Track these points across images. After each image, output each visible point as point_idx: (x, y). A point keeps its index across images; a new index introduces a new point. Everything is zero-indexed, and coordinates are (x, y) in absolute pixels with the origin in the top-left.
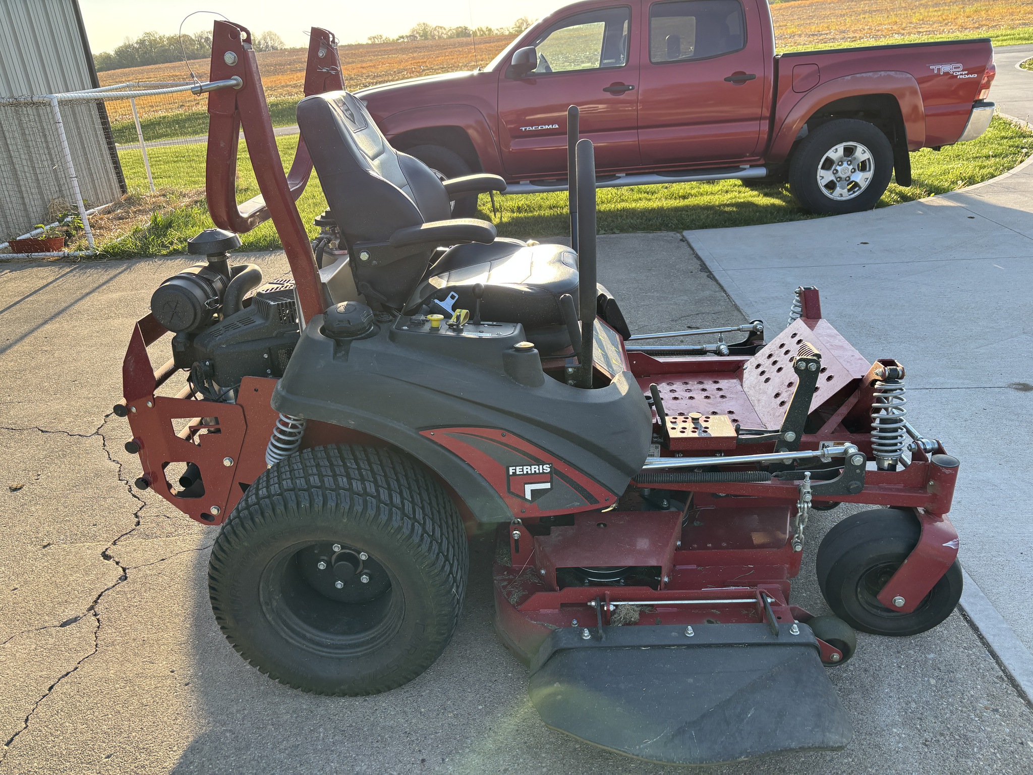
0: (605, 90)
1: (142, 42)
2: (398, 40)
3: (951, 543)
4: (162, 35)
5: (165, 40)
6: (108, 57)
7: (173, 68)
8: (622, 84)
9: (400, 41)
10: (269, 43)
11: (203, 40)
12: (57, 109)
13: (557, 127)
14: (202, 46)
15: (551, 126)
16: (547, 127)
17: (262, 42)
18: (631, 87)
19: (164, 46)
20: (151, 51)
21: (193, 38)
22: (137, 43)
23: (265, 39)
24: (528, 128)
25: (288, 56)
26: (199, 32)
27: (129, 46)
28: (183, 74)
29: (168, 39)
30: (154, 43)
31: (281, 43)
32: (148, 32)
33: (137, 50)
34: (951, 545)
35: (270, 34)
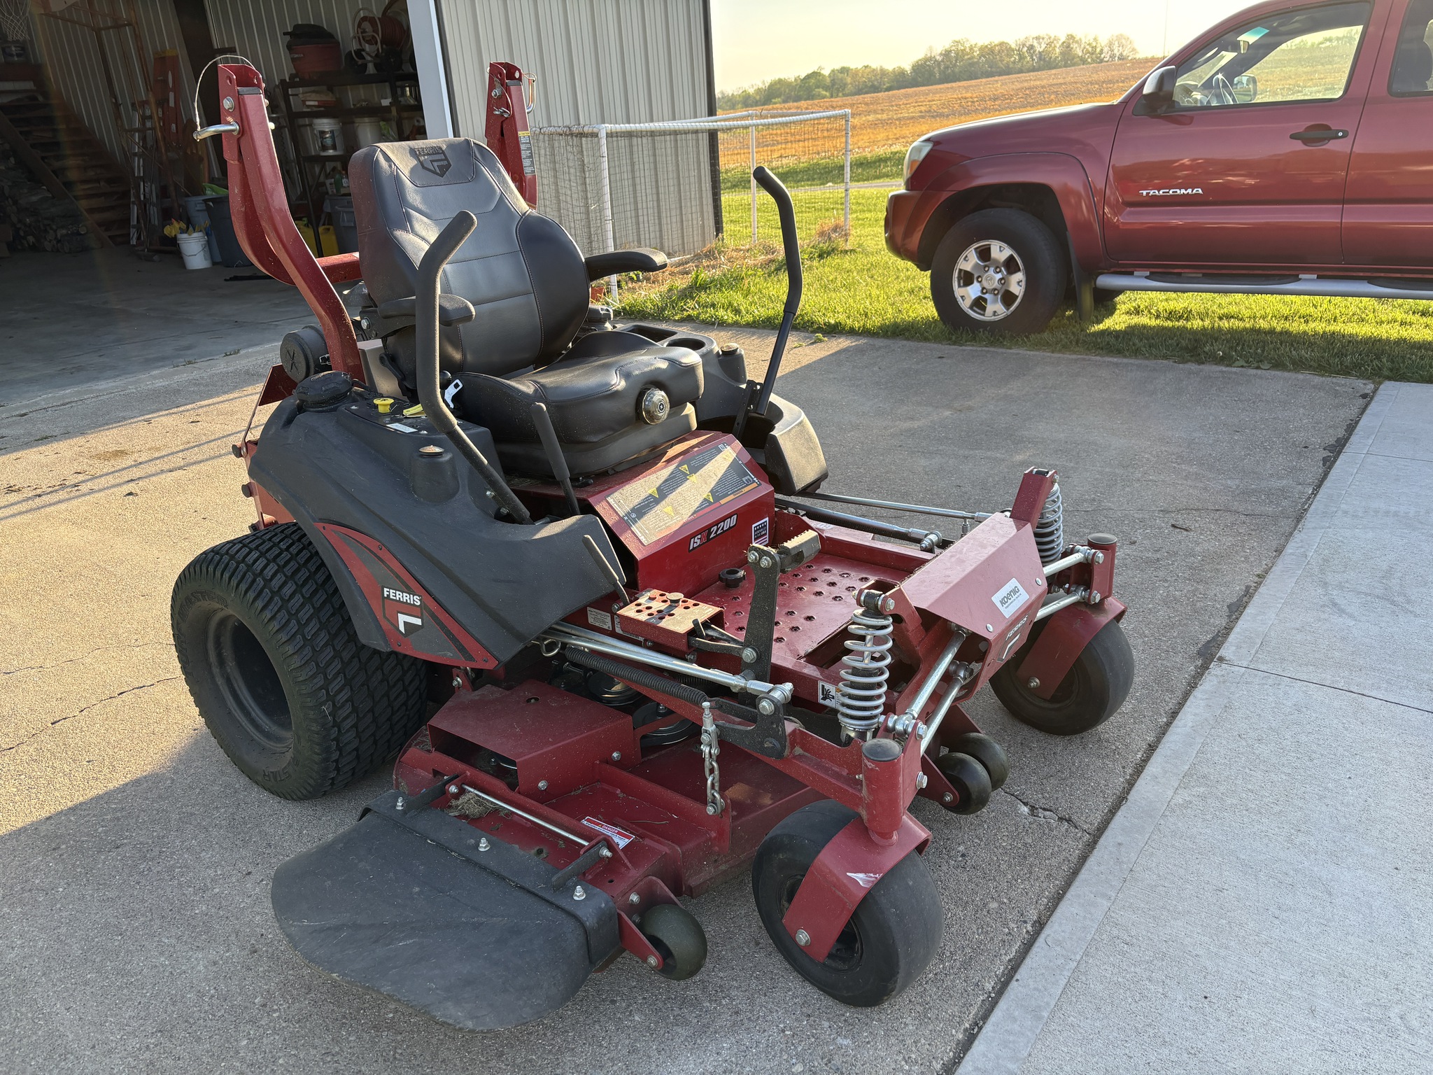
0: (1293, 137)
1: (947, 54)
2: (1322, 43)
3: (861, 875)
4: (973, 43)
5: (975, 49)
6: (902, 73)
7: (966, 88)
8: (1328, 128)
9: (1323, 46)
10: (1116, 51)
11: (1025, 49)
12: (604, 141)
13: (1200, 191)
14: (1022, 57)
15: (1189, 191)
16: (1183, 191)
17: (1106, 50)
18: (1340, 134)
19: (973, 57)
20: (955, 65)
21: (1013, 46)
22: (941, 54)
23: (1111, 44)
24: (1151, 193)
25: (1129, 68)
26: (1022, 38)
27: (930, 59)
28: (975, 95)
29: (981, 49)
30: (960, 55)
31: (1134, 50)
32: (957, 40)
33: (939, 63)
34: (861, 879)
35: (1120, 37)
